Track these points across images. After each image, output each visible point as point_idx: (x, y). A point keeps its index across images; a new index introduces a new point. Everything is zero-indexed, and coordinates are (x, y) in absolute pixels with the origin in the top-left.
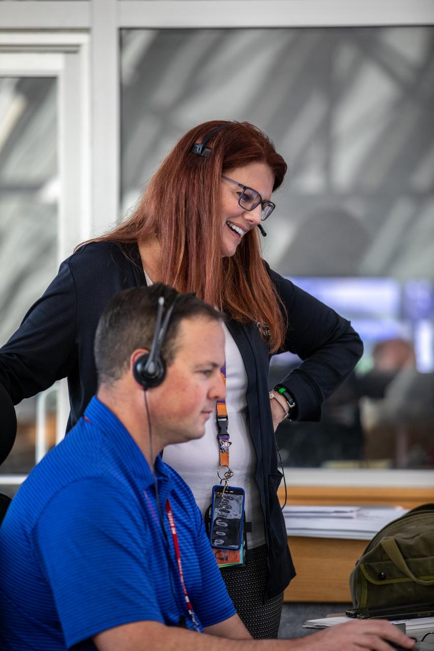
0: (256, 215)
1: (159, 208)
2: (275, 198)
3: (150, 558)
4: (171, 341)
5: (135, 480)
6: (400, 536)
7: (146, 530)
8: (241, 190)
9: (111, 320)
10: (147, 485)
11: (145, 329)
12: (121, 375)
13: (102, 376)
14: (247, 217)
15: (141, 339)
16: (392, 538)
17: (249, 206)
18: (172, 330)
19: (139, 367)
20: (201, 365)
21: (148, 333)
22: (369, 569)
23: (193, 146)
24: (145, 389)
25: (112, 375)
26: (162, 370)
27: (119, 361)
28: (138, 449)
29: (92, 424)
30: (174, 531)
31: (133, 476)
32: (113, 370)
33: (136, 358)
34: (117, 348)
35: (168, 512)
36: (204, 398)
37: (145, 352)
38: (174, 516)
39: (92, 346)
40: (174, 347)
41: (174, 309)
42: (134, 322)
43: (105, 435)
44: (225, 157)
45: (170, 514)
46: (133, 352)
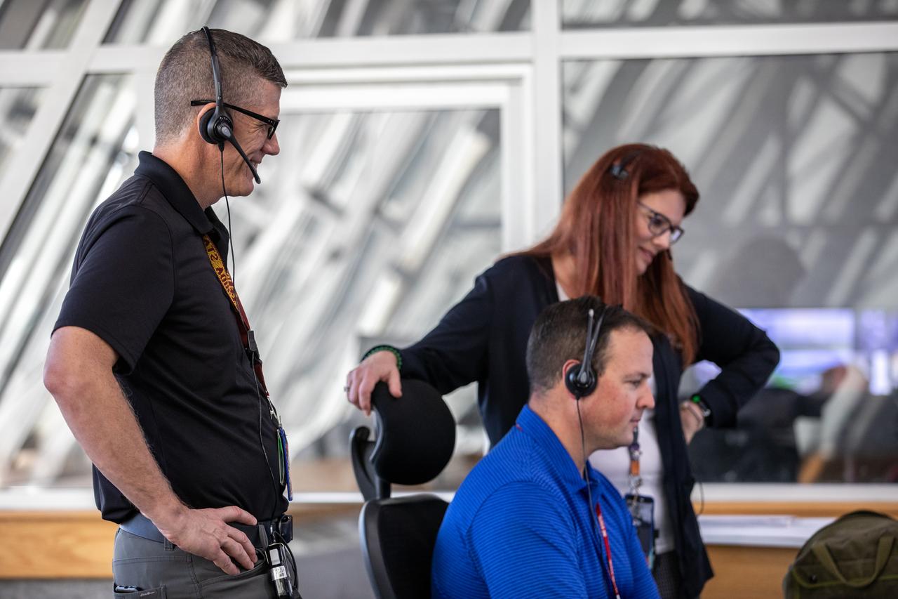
0: (664, 240)
1: (576, 225)
2: (685, 224)
3: (582, 557)
4: (602, 352)
5: (565, 484)
6: (831, 541)
7: (576, 530)
8: (652, 215)
9: (542, 332)
10: (577, 489)
11: (576, 340)
12: (553, 384)
13: (535, 385)
14: (657, 241)
15: (573, 350)
16: (822, 544)
17: (658, 231)
18: (602, 341)
19: (571, 377)
20: (631, 375)
21: (580, 345)
22: (800, 572)
23: (611, 168)
24: (578, 399)
25: (545, 384)
26: (594, 380)
27: (553, 372)
28: (567, 454)
29: (523, 431)
30: (605, 534)
31: (563, 481)
32: (546, 379)
33: (568, 368)
34: (548, 359)
35: (598, 515)
36: (633, 407)
37: (578, 362)
38: (604, 519)
39: (524, 356)
40: (604, 357)
41: (603, 322)
42: (566, 334)
43: (535, 442)
44: (641, 182)
45: (600, 518)
46: (565, 362)
